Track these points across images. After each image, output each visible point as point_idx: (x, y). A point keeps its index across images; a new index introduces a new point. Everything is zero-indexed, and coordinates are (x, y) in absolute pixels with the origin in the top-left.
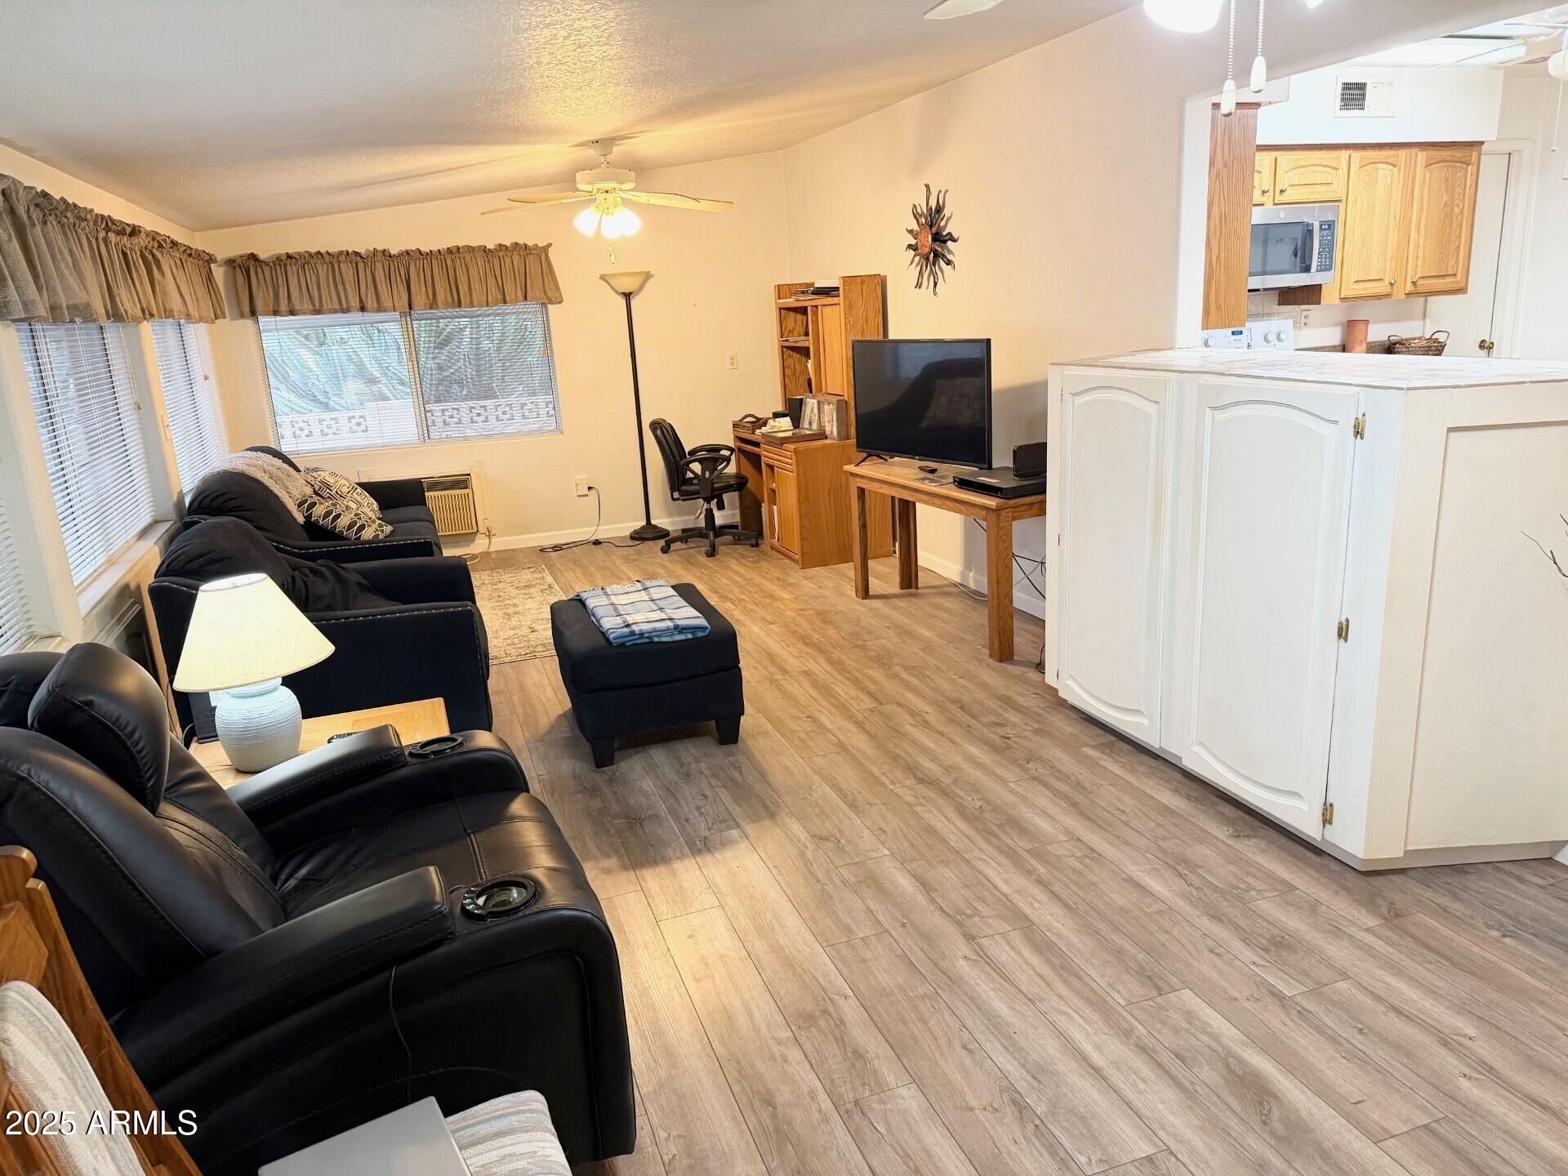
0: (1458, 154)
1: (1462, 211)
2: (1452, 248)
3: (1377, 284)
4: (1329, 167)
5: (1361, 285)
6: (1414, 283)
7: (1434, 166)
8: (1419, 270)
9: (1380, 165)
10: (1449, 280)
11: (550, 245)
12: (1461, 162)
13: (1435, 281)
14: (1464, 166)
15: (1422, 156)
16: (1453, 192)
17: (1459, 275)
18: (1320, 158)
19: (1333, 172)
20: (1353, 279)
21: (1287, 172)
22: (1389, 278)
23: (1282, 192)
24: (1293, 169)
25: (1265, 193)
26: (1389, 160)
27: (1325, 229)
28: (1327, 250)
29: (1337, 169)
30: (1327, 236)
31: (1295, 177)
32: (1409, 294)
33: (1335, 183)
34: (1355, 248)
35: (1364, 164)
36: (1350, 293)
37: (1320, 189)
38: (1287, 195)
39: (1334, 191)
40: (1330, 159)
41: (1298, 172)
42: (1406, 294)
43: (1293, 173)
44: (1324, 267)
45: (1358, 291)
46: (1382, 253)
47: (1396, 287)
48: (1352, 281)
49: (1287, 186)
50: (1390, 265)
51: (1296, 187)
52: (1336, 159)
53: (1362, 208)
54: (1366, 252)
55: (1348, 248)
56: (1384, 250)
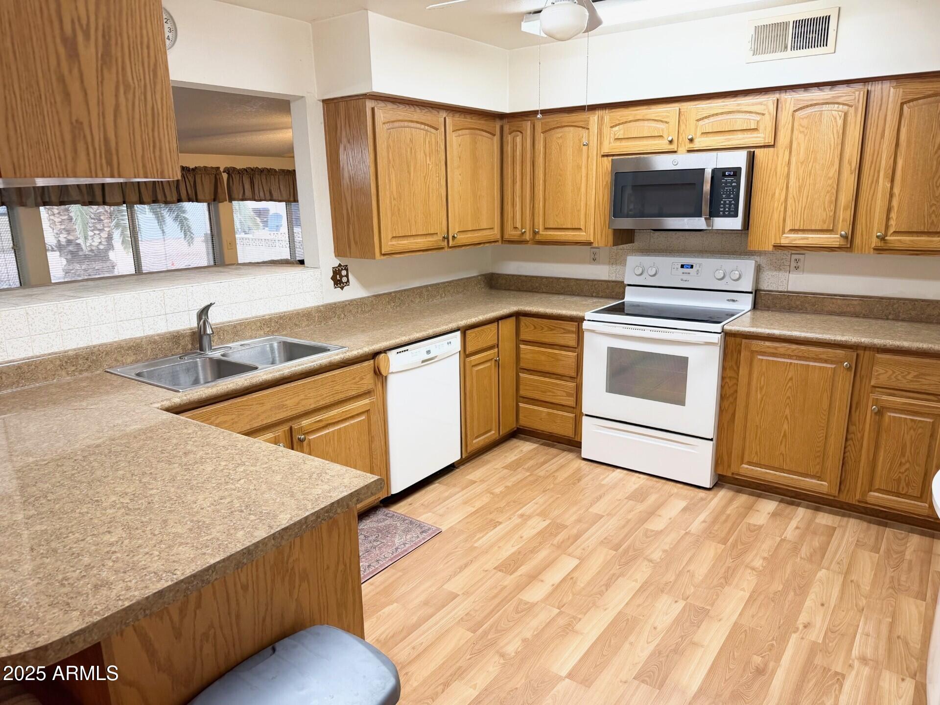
3: (826, 235)
4: (751, 112)
6: (882, 238)
7: (920, 101)
8: (892, 222)
9: (825, 107)
18: (739, 105)
19: (758, 118)
20: (788, 227)
21: (698, 120)
22: (843, 228)
23: (691, 140)
24: (706, 117)
25: (671, 142)
26: (839, 100)
27: (729, 176)
28: (732, 196)
29: (763, 114)
30: (732, 182)
31: (707, 125)
32: (878, 250)
33: (761, 128)
34: (790, 196)
35: (800, 106)
36: (784, 242)
37: (740, 136)
38: (699, 143)
39: (759, 137)
40: (753, 105)
41: (712, 119)
42: (874, 249)
43: (706, 121)
44: (727, 213)
45: (795, 240)
46: (830, 202)
47: (858, 241)
48: (787, 229)
49: (699, 133)
50: (844, 216)
51: (711, 135)
52: (761, 104)
53: (798, 154)
54: (805, 200)
55: (780, 194)
56: (834, 199)
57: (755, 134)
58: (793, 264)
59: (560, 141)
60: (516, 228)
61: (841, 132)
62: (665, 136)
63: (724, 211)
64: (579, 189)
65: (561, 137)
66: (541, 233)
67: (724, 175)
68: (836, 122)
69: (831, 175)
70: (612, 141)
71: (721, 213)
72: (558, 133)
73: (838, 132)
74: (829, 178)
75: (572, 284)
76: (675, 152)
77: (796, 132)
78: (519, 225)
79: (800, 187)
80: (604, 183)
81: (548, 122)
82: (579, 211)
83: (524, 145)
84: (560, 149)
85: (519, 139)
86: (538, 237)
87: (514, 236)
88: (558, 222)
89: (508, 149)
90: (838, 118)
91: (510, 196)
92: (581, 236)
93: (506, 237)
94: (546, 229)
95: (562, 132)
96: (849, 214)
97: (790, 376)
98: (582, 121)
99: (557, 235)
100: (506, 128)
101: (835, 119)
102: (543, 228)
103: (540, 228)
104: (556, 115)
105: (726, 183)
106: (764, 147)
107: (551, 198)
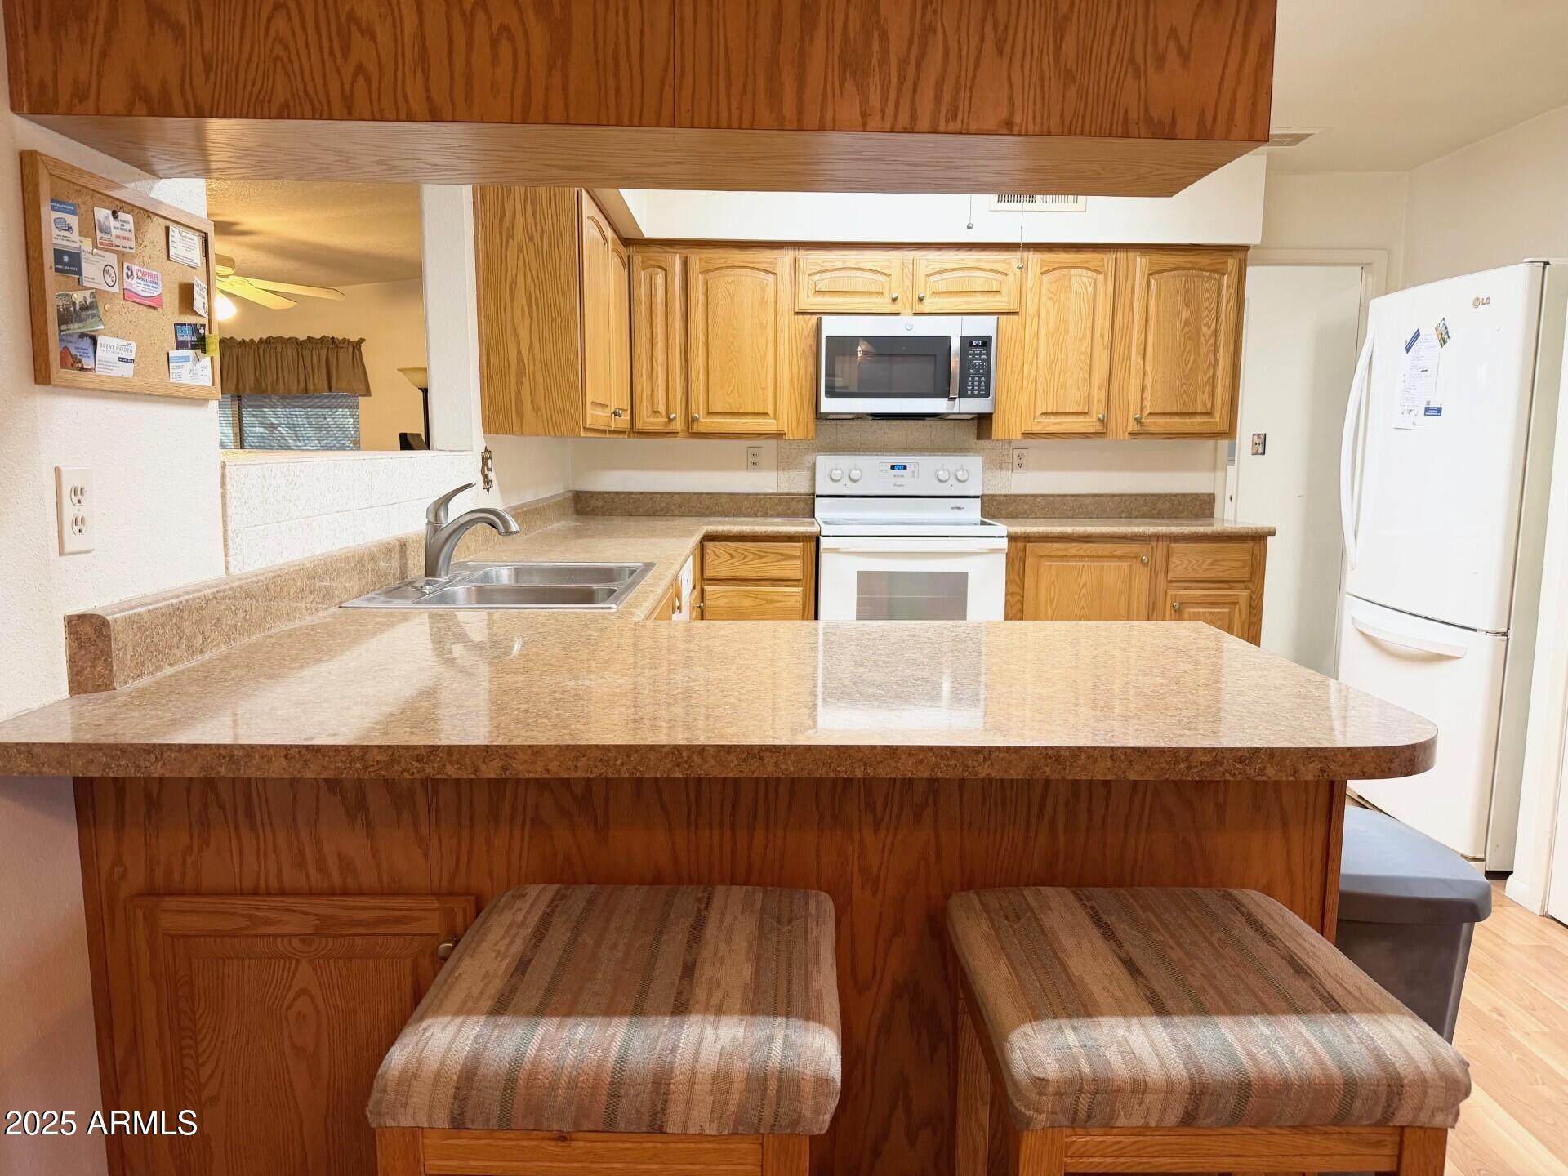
0: (1204, 260)
1: (1216, 332)
2: (1201, 379)
3: (1081, 419)
4: (992, 271)
5: (1053, 419)
6: (1138, 421)
7: (1165, 274)
8: (1147, 403)
9: (1074, 272)
10: (1198, 419)
11: (362, 340)
12: (1210, 271)
13: (1177, 420)
14: (1216, 276)
15: (1140, 262)
16: (1199, 308)
17: (1217, 414)
18: (979, 260)
19: (1000, 277)
20: (1040, 411)
21: (928, 276)
22: (1098, 412)
23: (921, 300)
24: (937, 273)
25: (894, 300)
26: (1090, 265)
27: (977, 346)
28: (981, 371)
29: (1006, 274)
30: (981, 354)
31: (940, 282)
32: (1134, 434)
33: (1004, 291)
34: (1040, 373)
35: (1048, 268)
36: (1036, 428)
37: (980, 298)
38: (930, 304)
39: (1002, 301)
40: (995, 261)
41: (945, 276)
42: (1129, 434)
43: (938, 277)
44: (976, 392)
45: (1048, 425)
46: (1084, 380)
47: (1112, 424)
48: (1038, 414)
49: (928, 293)
50: (1099, 395)
51: (944, 295)
52: (1004, 261)
53: (1048, 324)
54: (1057, 377)
55: (1029, 372)
56: (1087, 376)
57: (998, 298)
58: (1016, 461)
59: (732, 287)
60: (656, 412)
61: (1091, 301)
62: (886, 293)
63: (972, 390)
64: (764, 358)
65: (733, 281)
66: (701, 420)
67: (971, 345)
68: (1086, 289)
69: (1083, 349)
70: (810, 294)
71: (969, 392)
72: (729, 276)
73: (1089, 302)
74: (1082, 353)
75: (723, 501)
76: (898, 314)
77: (1043, 299)
78: (662, 408)
79: (1051, 364)
80: (800, 351)
81: (711, 259)
82: (764, 388)
83: (670, 289)
84: (733, 301)
85: (660, 279)
86: (696, 427)
87: (654, 425)
88: (730, 404)
89: (642, 292)
90: (1088, 285)
91: (645, 364)
92: (769, 424)
93: (639, 426)
94: (710, 414)
95: (733, 275)
96: (1103, 395)
97: (1083, 582)
98: (765, 262)
99: (731, 423)
100: (637, 260)
101: (1085, 285)
102: (705, 412)
103: (699, 412)
104: (721, 250)
105: (974, 354)
106: (1007, 313)
107: (718, 369)
